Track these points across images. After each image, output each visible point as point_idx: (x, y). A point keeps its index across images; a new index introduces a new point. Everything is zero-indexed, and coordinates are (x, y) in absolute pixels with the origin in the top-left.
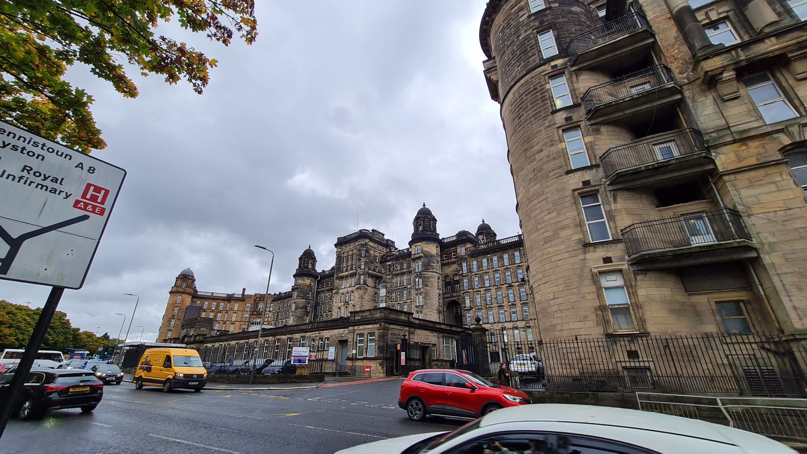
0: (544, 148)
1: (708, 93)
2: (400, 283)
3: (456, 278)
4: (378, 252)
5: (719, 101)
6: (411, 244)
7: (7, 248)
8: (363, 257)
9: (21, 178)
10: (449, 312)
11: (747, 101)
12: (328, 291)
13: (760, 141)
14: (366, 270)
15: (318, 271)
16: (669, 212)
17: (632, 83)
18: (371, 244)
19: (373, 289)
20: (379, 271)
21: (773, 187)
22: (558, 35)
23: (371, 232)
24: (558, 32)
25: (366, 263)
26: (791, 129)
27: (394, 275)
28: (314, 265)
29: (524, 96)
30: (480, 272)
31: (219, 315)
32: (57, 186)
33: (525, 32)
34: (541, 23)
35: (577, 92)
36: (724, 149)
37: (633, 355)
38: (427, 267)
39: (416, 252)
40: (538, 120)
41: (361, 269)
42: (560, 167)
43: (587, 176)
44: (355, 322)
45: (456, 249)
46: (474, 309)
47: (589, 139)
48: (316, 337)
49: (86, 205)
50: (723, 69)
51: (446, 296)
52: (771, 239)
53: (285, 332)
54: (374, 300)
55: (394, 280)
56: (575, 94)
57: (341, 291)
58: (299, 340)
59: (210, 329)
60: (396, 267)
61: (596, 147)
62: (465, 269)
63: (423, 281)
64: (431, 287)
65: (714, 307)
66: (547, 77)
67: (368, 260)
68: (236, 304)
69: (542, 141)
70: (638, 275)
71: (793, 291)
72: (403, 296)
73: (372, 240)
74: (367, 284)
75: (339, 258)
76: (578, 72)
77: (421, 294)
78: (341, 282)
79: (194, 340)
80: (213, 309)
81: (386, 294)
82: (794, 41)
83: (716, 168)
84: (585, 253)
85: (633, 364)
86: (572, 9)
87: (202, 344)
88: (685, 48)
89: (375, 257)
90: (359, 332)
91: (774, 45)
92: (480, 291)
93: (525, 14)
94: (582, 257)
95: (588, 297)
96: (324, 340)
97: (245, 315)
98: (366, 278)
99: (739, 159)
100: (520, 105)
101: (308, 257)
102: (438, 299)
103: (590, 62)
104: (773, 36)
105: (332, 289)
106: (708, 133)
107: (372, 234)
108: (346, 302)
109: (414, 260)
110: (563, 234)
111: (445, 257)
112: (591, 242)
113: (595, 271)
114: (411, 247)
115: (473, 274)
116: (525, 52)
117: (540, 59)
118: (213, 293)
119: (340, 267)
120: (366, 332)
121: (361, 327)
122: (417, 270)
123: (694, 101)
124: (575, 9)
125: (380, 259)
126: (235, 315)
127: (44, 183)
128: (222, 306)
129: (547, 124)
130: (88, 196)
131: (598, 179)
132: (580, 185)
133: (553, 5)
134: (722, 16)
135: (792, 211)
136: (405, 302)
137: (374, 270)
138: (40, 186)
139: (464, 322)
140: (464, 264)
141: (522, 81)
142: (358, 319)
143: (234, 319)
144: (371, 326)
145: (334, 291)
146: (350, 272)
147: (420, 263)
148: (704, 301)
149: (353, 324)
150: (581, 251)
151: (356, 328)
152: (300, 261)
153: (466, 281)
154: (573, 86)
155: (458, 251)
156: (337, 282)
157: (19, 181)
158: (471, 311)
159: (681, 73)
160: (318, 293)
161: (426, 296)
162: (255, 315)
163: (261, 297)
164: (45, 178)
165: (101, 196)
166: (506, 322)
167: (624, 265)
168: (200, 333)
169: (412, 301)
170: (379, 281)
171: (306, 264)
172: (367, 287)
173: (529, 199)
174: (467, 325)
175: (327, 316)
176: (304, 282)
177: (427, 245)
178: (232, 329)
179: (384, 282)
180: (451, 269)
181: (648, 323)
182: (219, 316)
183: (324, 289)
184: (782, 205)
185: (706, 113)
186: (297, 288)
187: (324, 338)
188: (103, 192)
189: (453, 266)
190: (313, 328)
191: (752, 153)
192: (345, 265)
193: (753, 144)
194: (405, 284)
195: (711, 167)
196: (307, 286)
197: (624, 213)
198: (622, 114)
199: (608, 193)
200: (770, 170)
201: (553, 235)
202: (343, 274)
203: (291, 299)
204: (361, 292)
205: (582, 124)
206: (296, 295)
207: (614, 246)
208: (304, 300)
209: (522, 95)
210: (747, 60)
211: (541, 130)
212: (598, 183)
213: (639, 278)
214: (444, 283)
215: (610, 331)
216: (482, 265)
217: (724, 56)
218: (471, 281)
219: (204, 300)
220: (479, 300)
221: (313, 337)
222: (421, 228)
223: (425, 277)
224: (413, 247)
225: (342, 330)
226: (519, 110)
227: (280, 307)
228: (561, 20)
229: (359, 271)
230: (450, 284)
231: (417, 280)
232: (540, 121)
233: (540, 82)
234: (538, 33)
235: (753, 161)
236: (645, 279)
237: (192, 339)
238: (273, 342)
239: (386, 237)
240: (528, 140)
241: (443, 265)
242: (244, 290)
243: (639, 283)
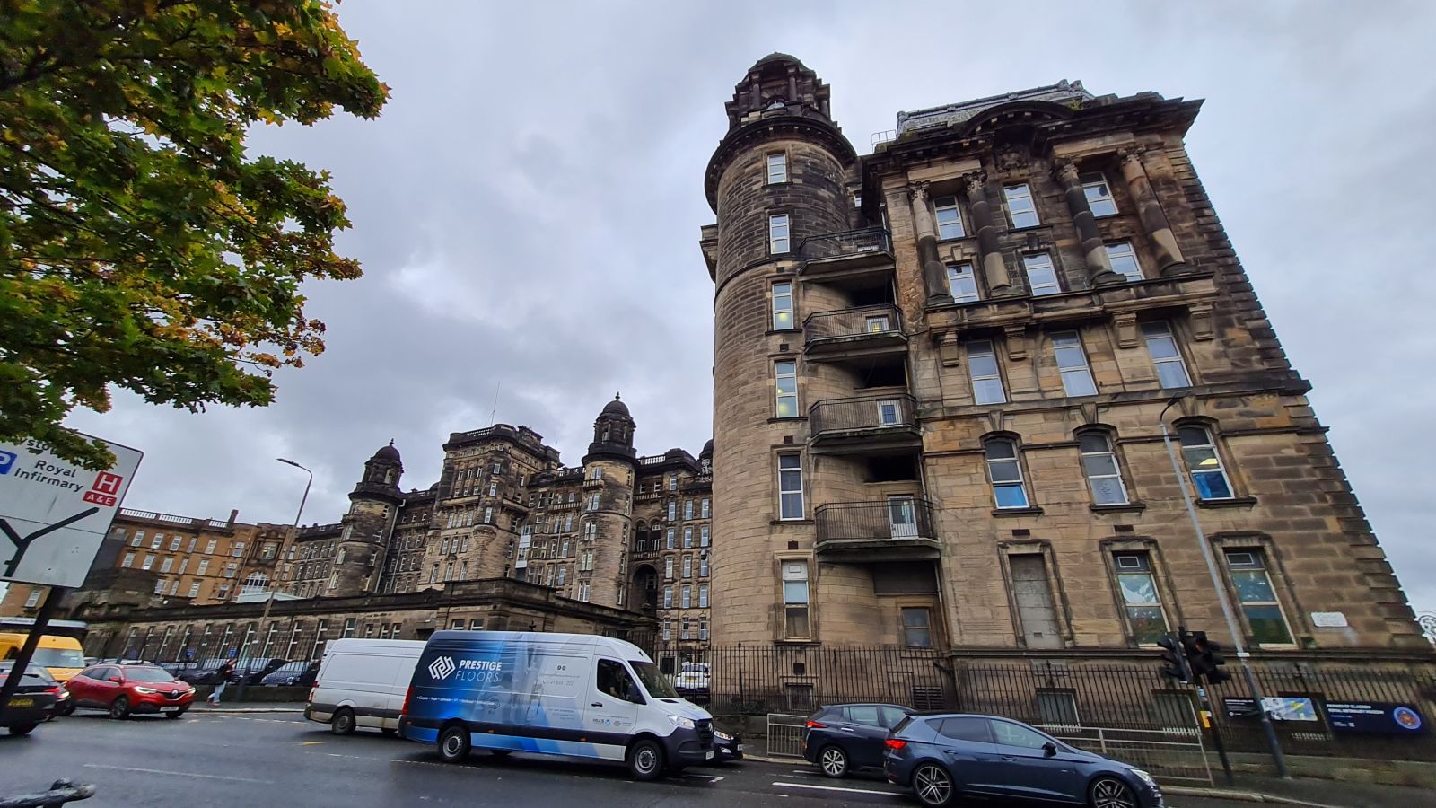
0: (750, 380)
1: (932, 352)
2: (559, 528)
3: (657, 528)
4: (525, 467)
5: (940, 365)
6: (585, 460)
7: (15, 549)
8: (496, 475)
9: (34, 474)
10: (638, 585)
11: (964, 372)
12: (418, 529)
13: (966, 423)
14: (499, 498)
15: (402, 491)
16: (877, 491)
17: (870, 313)
18: (515, 452)
19: (507, 534)
20: (523, 502)
21: (966, 480)
22: (793, 224)
23: (518, 430)
24: (794, 222)
25: (500, 486)
26: (994, 416)
27: (549, 512)
28: (395, 479)
29: (739, 298)
30: (696, 521)
31: (168, 561)
32: (68, 479)
33: (756, 207)
34: (777, 202)
35: (801, 312)
36: (933, 425)
37: (799, 669)
38: (607, 504)
39: (593, 478)
40: (751, 339)
41: (488, 496)
42: (763, 411)
43: (792, 430)
44: (451, 600)
45: (662, 478)
46: (678, 583)
47: (802, 380)
48: (377, 621)
49: (97, 496)
50: (945, 329)
51: (636, 556)
52: (955, 540)
53: (315, 608)
54: (506, 555)
55: (549, 522)
56: (798, 315)
57: (443, 533)
58: (342, 625)
59: (146, 594)
60: (556, 497)
61: (809, 393)
62: (672, 513)
63: (598, 529)
64: (611, 540)
65: (900, 613)
66: (769, 281)
67: (504, 481)
68: (211, 542)
69: (750, 369)
70: (823, 567)
71: (961, 601)
72: (560, 550)
73: (517, 445)
74: (497, 524)
75: (449, 471)
76: (807, 285)
77: (591, 550)
78: (446, 516)
79: (106, 614)
80: (155, 547)
81: (531, 545)
82: (1012, 316)
83: (921, 448)
84: (771, 533)
85: (799, 681)
86: (819, 192)
87: (125, 624)
88: (921, 289)
89: (519, 476)
90: (456, 617)
91: (994, 314)
92: (692, 553)
93: (759, 181)
94: (766, 538)
95: (765, 591)
96: (390, 628)
97: (231, 565)
98: (497, 512)
99: (945, 440)
100: (734, 309)
101: (387, 461)
102: (619, 561)
103: (822, 276)
104: (996, 303)
105: (426, 528)
106: (922, 402)
107: (518, 435)
108: (451, 554)
109: (587, 490)
110: (752, 503)
111: (643, 490)
112: (781, 519)
113: (778, 558)
114: (584, 466)
115: (685, 523)
116: (750, 236)
117: (766, 253)
118: (158, 515)
119: (449, 488)
120: (468, 618)
121: (461, 609)
122: (589, 509)
123: (917, 359)
124: (823, 193)
125: (529, 479)
126: (207, 563)
127: (56, 477)
128: (177, 542)
129: (759, 348)
130: (100, 487)
131: (802, 436)
132: (781, 441)
133: (796, 181)
134: (966, 258)
135: (977, 510)
136: (563, 562)
137: (514, 500)
138: (52, 481)
139: (660, 603)
140: (672, 506)
141: (741, 277)
142: (458, 595)
143: (201, 572)
144: (478, 608)
145: (430, 533)
146: (467, 499)
147: (597, 497)
148: (890, 604)
149: (448, 602)
150: (766, 530)
151: (452, 609)
152: (367, 468)
153: (671, 534)
154: (798, 303)
155: (665, 481)
156: (438, 516)
157: (32, 478)
158: (673, 586)
159: (911, 320)
160: (397, 532)
161: (600, 554)
162: (253, 566)
163: (271, 531)
164: (58, 472)
165: (113, 485)
166: (690, 608)
167: (810, 553)
168: (122, 599)
169: (574, 562)
170: (522, 520)
171: (379, 476)
172: (495, 530)
173: (724, 446)
174: (663, 609)
175: (410, 579)
176: (370, 510)
177: (613, 467)
178: (199, 593)
179: (530, 523)
180: (650, 511)
181: (822, 629)
182: (168, 563)
183: (410, 525)
184: (970, 502)
185: (926, 376)
186: (354, 520)
187: (391, 624)
188: (116, 479)
189: (653, 506)
190: (372, 606)
191: (958, 435)
192: (459, 484)
193: (960, 425)
194: (568, 530)
195: (918, 444)
196: (375, 517)
197: (823, 485)
198: (843, 355)
199: (810, 457)
200: (969, 459)
201: (741, 503)
202: (452, 501)
203: (337, 539)
204: (483, 538)
205: (799, 358)
206: (349, 534)
207: (803, 527)
208: (365, 545)
209: (738, 296)
210: (969, 324)
211: (750, 354)
212: (801, 442)
213: (824, 571)
214: (634, 533)
215: (780, 638)
216: (701, 510)
217: (951, 313)
218: (679, 535)
219: (134, 528)
220: (687, 568)
221: (370, 620)
222: (606, 436)
223: (603, 522)
224: (589, 467)
225: (426, 612)
226: (732, 316)
227: (311, 554)
228: (801, 205)
229: (484, 499)
230: (644, 536)
231: (588, 525)
232: (752, 341)
233: (760, 286)
234: (770, 214)
235: (955, 446)
236: (831, 573)
237: (102, 613)
238: (288, 627)
239: (544, 443)
240: (734, 363)
241: (636, 503)
242: (235, 513)
243: (822, 578)
